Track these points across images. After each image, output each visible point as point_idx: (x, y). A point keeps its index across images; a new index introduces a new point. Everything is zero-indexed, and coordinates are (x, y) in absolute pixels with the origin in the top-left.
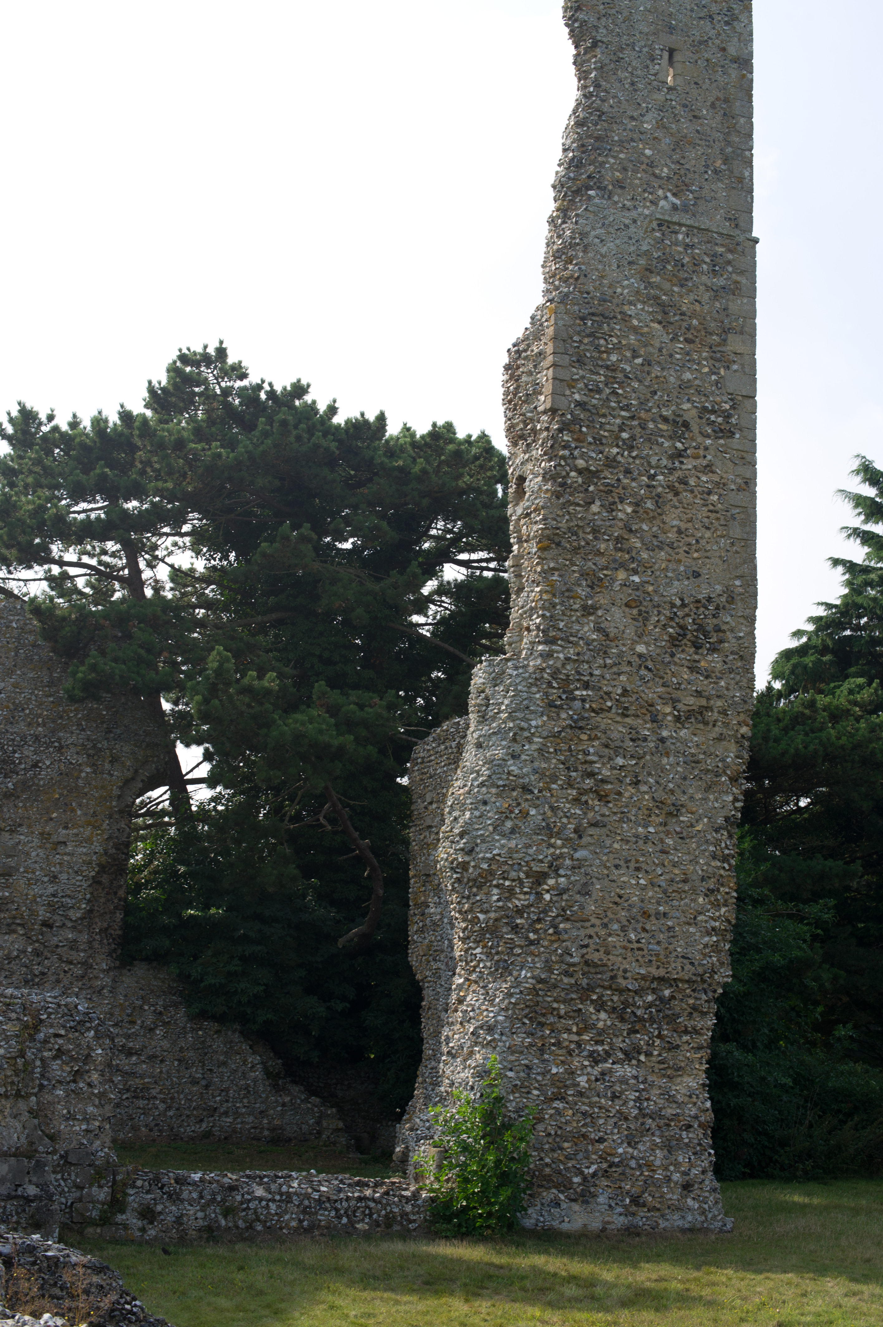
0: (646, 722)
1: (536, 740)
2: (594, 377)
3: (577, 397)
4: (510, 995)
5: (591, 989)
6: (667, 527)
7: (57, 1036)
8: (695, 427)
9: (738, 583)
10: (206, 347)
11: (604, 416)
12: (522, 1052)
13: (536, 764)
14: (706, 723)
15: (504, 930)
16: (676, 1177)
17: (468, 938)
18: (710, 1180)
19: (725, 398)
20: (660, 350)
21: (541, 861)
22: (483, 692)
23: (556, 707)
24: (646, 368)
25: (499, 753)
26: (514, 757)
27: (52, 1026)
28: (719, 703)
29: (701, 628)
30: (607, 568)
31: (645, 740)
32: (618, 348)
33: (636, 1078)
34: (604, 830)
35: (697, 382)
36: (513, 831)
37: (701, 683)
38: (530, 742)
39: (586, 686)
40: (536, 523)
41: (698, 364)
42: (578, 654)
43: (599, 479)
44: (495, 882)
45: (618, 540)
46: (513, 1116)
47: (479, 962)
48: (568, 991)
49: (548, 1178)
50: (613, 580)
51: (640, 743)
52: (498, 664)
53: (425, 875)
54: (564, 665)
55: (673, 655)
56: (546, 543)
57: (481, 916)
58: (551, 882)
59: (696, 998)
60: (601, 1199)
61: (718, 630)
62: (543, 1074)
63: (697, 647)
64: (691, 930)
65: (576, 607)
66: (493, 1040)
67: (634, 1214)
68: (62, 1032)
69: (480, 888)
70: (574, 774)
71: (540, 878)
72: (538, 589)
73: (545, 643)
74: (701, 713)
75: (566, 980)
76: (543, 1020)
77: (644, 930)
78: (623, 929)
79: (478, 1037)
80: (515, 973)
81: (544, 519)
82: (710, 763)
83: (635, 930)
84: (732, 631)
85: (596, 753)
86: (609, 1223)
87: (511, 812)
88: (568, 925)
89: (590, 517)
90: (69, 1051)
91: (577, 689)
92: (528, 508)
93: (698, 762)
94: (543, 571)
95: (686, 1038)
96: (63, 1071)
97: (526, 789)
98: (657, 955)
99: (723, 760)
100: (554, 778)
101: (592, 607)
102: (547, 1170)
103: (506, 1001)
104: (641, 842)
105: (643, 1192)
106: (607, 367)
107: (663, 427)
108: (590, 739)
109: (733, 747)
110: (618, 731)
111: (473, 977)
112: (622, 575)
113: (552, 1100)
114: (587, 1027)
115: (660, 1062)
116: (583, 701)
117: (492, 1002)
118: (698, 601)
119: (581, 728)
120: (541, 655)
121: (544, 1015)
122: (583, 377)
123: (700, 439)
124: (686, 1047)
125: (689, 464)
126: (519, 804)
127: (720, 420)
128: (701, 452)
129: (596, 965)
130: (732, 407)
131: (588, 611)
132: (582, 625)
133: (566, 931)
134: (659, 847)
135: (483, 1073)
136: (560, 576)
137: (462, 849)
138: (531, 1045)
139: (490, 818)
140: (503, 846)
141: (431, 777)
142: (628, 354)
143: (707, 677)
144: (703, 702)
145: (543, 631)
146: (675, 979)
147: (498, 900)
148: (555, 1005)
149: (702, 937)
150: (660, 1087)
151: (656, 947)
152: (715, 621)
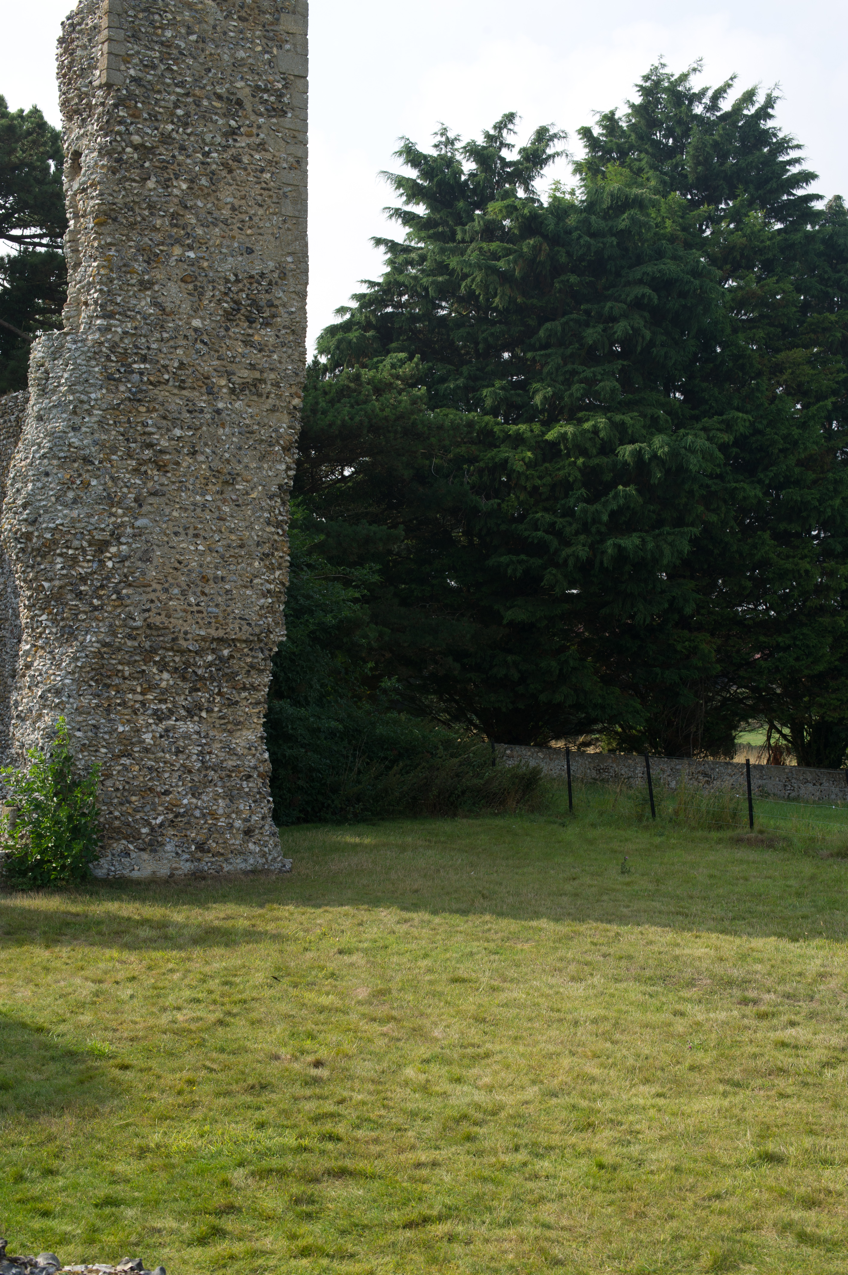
0: (202, 395)
1: (96, 412)
2: (149, 53)
3: (132, 72)
4: (76, 659)
5: (153, 650)
6: (221, 204)
8: (248, 106)
9: (289, 259)
11: (159, 92)
12: (89, 713)
13: (96, 436)
14: (260, 395)
15: (69, 597)
16: (238, 823)
17: (34, 605)
18: (269, 826)
19: (278, 77)
20: (214, 27)
21: (103, 530)
22: (42, 365)
23: (114, 380)
24: (201, 45)
25: (60, 425)
26: (74, 429)
28: (272, 376)
29: (254, 303)
30: (163, 244)
31: (202, 411)
32: (173, 24)
33: (198, 733)
34: (163, 499)
35: (250, 61)
36: (75, 501)
37: (255, 356)
38: (90, 414)
39: (144, 359)
40: (92, 198)
41: (252, 42)
42: (136, 328)
43: (154, 154)
44: (58, 551)
45: (174, 216)
46: (82, 773)
47: (45, 628)
48: (132, 653)
49: (118, 830)
50: (169, 255)
51: (197, 414)
52: (57, 338)
54: (122, 339)
55: (227, 329)
56: (103, 218)
57: (46, 585)
58: (113, 549)
59: (253, 657)
60: (168, 848)
61: (271, 305)
62: (110, 733)
63: (251, 321)
64: (248, 592)
65: (133, 281)
66: (62, 702)
67: (199, 860)
69: (44, 557)
70: (133, 445)
71: (101, 547)
72: (95, 264)
73: (103, 317)
74: (255, 386)
75: (129, 643)
76: (109, 681)
77: (203, 593)
78: (183, 593)
79: (46, 700)
80: (80, 638)
81: (101, 194)
82: (264, 434)
83: (194, 593)
84: (284, 306)
85: (155, 425)
86: (176, 869)
87: (73, 483)
88: (130, 591)
89: (146, 193)
91: (135, 362)
92: (85, 183)
93: (252, 433)
94: (100, 246)
95: (244, 694)
97: (87, 460)
98: (216, 617)
99: (276, 431)
100: (114, 450)
101: (149, 282)
102: (117, 823)
103: (73, 665)
104: (199, 510)
105: (208, 839)
106: (162, 43)
107: (217, 104)
108: (148, 411)
109: (286, 418)
110: (175, 403)
111: (40, 643)
112: (177, 251)
113: (119, 757)
114: (151, 687)
115: (220, 718)
116: (141, 374)
117: (58, 666)
118: (252, 277)
119: (139, 401)
120: (99, 329)
121: (109, 677)
122: (138, 53)
123: (253, 117)
124: (245, 703)
125: (242, 142)
126: (80, 475)
127: (272, 99)
128: (255, 131)
129: (158, 628)
130: (285, 87)
131: (145, 285)
132: (139, 300)
133: (128, 596)
134: (216, 514)
135: (51, 734)
136: (117, 251)
137: (25, 520)
138: (98, 706)
139: (52, 489)
140: (65, 516)
142: (183, 31)
143: (260, 351)
144: (257, 375)
145: (101, 306)
146: (233, 640)
147: (62, 568)
148: (120, 667)
149: (258, 599)
150: (221, 741)
151: (215, 610)
152: (268, 296)
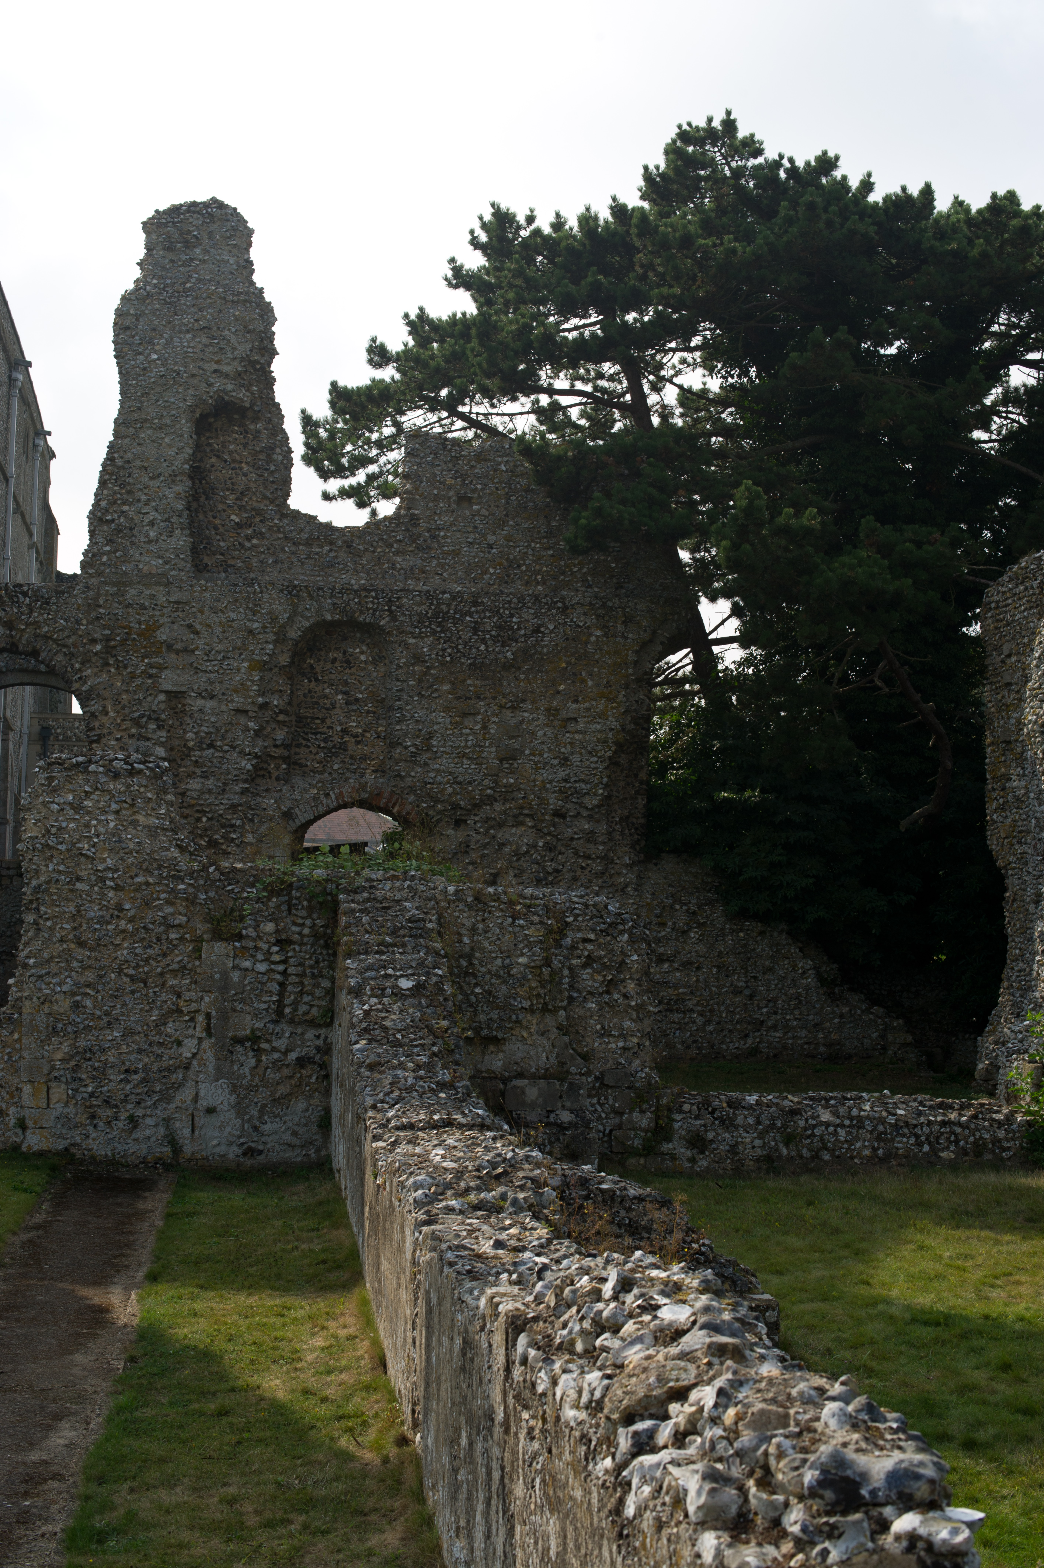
7: (586, 940)
10: (710, 120)
27: (579, 930)
53: (1005, 742)
68: (592, 936)
90: (600, 958)
96: (594, 981)
141: (1008, 625)
